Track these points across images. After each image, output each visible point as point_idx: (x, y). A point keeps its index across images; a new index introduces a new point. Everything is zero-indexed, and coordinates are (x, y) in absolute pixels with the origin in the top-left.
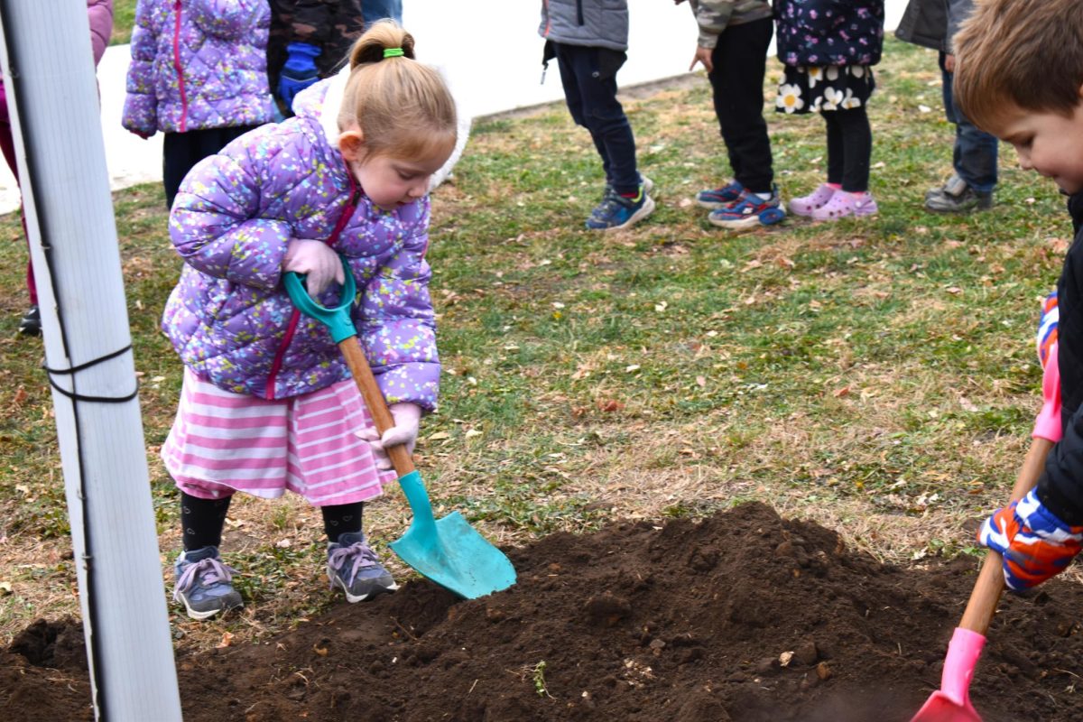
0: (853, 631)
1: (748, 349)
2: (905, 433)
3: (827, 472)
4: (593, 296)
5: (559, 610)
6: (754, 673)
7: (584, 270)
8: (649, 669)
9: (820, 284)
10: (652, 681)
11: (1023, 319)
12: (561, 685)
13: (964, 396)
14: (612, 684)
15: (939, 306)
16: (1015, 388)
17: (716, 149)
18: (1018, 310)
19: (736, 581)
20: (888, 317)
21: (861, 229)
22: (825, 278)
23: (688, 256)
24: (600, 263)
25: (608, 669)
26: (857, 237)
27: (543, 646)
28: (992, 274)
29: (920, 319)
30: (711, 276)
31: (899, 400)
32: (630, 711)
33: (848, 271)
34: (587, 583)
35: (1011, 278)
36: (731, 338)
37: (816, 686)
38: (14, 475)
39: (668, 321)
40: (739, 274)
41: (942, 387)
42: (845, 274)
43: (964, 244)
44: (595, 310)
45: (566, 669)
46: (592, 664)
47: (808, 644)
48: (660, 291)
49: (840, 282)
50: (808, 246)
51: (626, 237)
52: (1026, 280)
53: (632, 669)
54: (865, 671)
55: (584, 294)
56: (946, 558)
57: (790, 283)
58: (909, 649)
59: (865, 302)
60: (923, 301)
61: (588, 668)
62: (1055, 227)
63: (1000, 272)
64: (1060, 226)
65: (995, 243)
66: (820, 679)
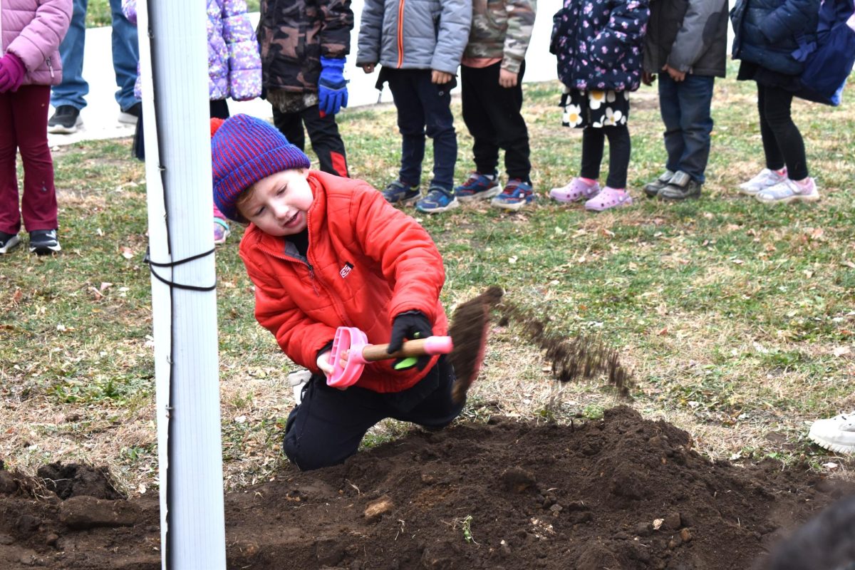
0: (708, 506)
1: (585, 295)
2: (713, 365)
3: (657, 391)
4: (458, 249)
5: (480, 478)
6: (633, 534)
7: (448, 229)
8: (551, 526)
9: (634, 250)
10: (553, 536)
11: (793, 286)
12: (483, 535)
13: (756, 340)
14: (524, 536)
15: (729, 273)
16: (795, 337)
17: (539, 144)
18: (790, 279)
19: (618, 464)
20: (690, 279)
21: (662, 211)
22: (638, 246)
23: (528, 223)
24: (460, 224)
25: (519, 524)
26: (659, 217)
27: (470, 505)
28: (766, 252)
29: (715, 282)
30: (549, 239)
31: (707, 341)
32: (539, 556)
33: (655, 242)
34: (501, 459)
35: (783, 255)
36: (571, 287)
37: (680, 546)
38: (20, 355)
39: (519, 270)
40: (571, 239)
41: (740, 333)
42: (653, 244)
43: (742, 227)
44: (462, 258)
45: (487, 522)
46: (507, 520)
47: (675, 514)
48: (511, 248)
49: (650, 250)
50: (621, 221)
51: (479, 206)
52: (793, 257)
53: (537, 525)
54: (717, 537)
55: (452, 246)
56: (756, 460)
57: (610, 248)
58: (746, 523)
59: (671, 266)
60: (715, 268)
61: (504, 523)
62: (809, 219)
63: (773, 250)
64: (814, 219)
65: (766, 228)
66: (683, 540)
